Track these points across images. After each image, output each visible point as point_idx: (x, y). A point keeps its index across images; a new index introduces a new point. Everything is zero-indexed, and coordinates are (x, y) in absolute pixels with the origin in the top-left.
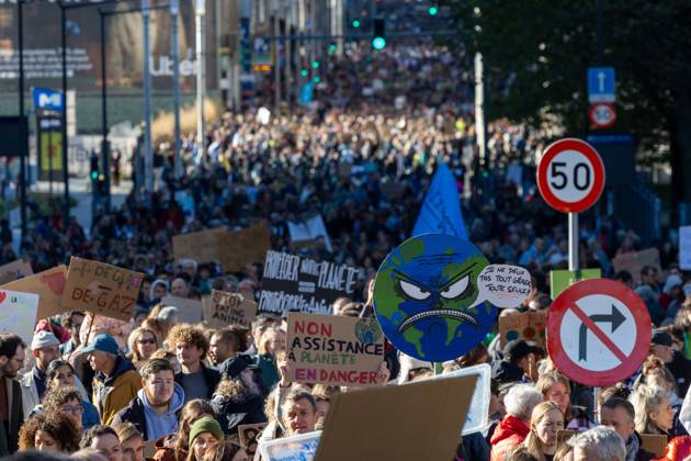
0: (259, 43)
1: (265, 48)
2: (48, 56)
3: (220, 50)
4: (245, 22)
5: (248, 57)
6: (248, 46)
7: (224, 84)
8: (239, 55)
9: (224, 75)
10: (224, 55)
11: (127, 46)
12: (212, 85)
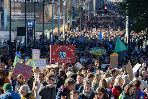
0: (76, 13)
1: (78, 14)
2: (29, 14)
3: (68, 14)
4: (74, 8)
5: (74, 16)
6: (74, 13)
7: (69, 22)
8: (72, 15)
9: (69, 20)
10: (69, 15)
11: (47, 12)
12: (66, 22)
